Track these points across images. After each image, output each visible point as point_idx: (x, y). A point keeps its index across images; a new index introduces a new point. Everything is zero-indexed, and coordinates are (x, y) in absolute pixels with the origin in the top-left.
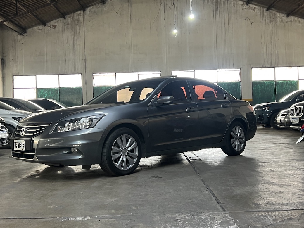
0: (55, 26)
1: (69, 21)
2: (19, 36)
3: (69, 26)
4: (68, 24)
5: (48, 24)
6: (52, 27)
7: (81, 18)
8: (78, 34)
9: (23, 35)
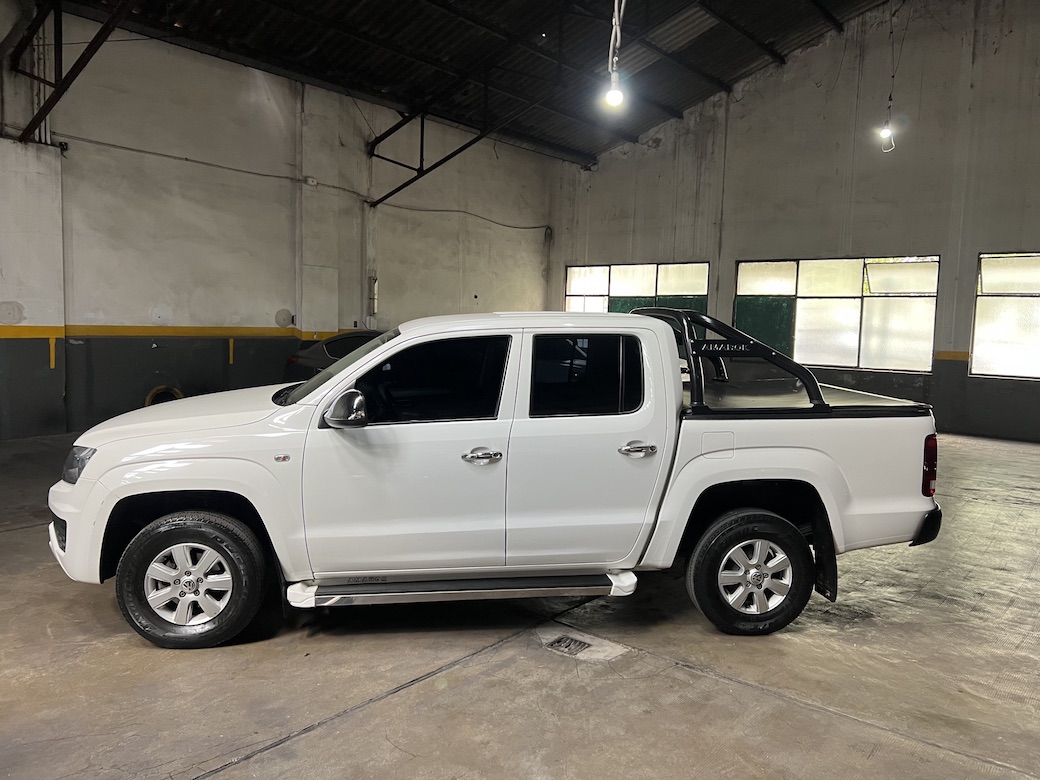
0: (657, 141)
1: (692, 123)
2: (582, 171)
3: (691, 137)
4: (688, 132)
5: (643, 138)
6: (650, 143)
7: (721, 113)
8: (709, 156)
9: (590, 170)
